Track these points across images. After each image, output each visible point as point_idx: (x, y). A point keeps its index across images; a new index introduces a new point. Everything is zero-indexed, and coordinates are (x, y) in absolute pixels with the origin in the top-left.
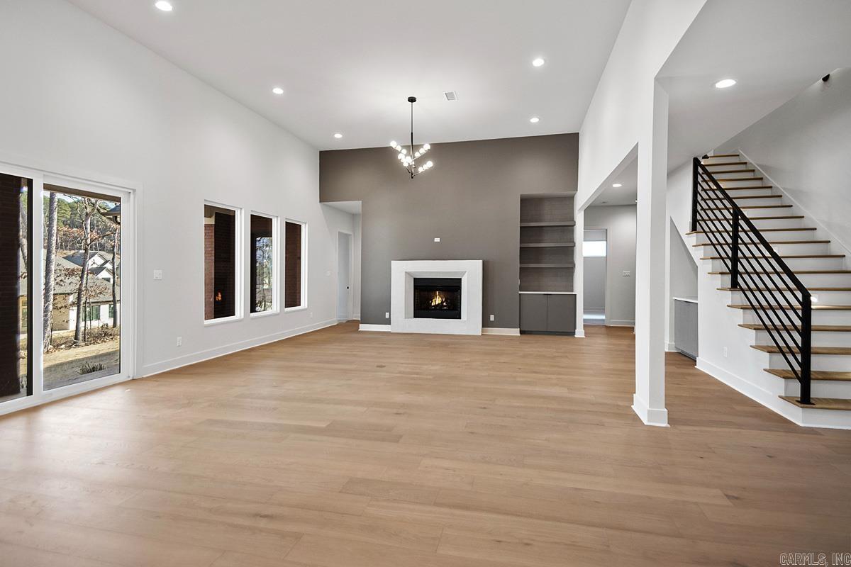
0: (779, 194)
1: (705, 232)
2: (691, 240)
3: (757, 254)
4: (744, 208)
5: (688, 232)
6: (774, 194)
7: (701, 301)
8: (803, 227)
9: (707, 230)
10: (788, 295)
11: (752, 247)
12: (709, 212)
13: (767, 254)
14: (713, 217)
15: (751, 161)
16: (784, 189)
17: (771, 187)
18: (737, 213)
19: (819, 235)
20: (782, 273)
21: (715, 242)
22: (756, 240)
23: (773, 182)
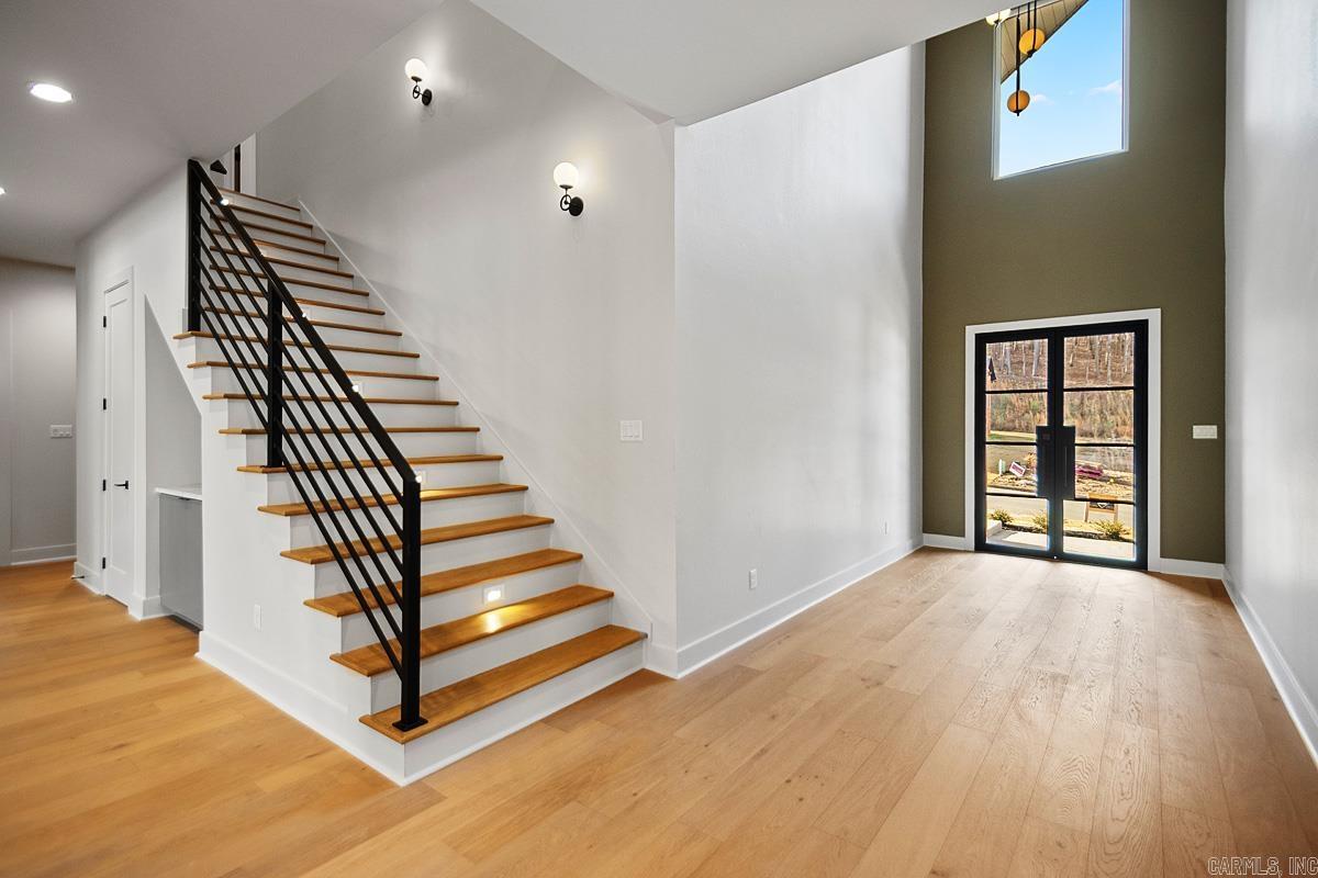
0: (363, 290)
1: (215, 335)
2: (186, 352)
3: (321, 392)
4: (304, 301)
5: (181, 333)
6: (356, 289)
7: (207, 496)
8: (400, 350)
9: (220, 331)
10: (374, 475)
11: (312, 378)
12: (227, 297)
13: (340, 393)
14: (234, 307)
15: (319, 225)
16: (372, 282)
17: (352, 277)
18: (278, 295)
19: (423, 367)
20: (365, 431)
21: (236, 360)
22: (320, 364)
23: (355, 269)
